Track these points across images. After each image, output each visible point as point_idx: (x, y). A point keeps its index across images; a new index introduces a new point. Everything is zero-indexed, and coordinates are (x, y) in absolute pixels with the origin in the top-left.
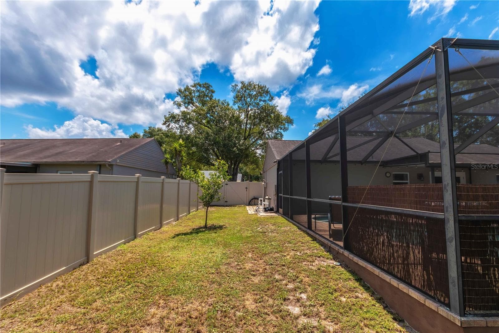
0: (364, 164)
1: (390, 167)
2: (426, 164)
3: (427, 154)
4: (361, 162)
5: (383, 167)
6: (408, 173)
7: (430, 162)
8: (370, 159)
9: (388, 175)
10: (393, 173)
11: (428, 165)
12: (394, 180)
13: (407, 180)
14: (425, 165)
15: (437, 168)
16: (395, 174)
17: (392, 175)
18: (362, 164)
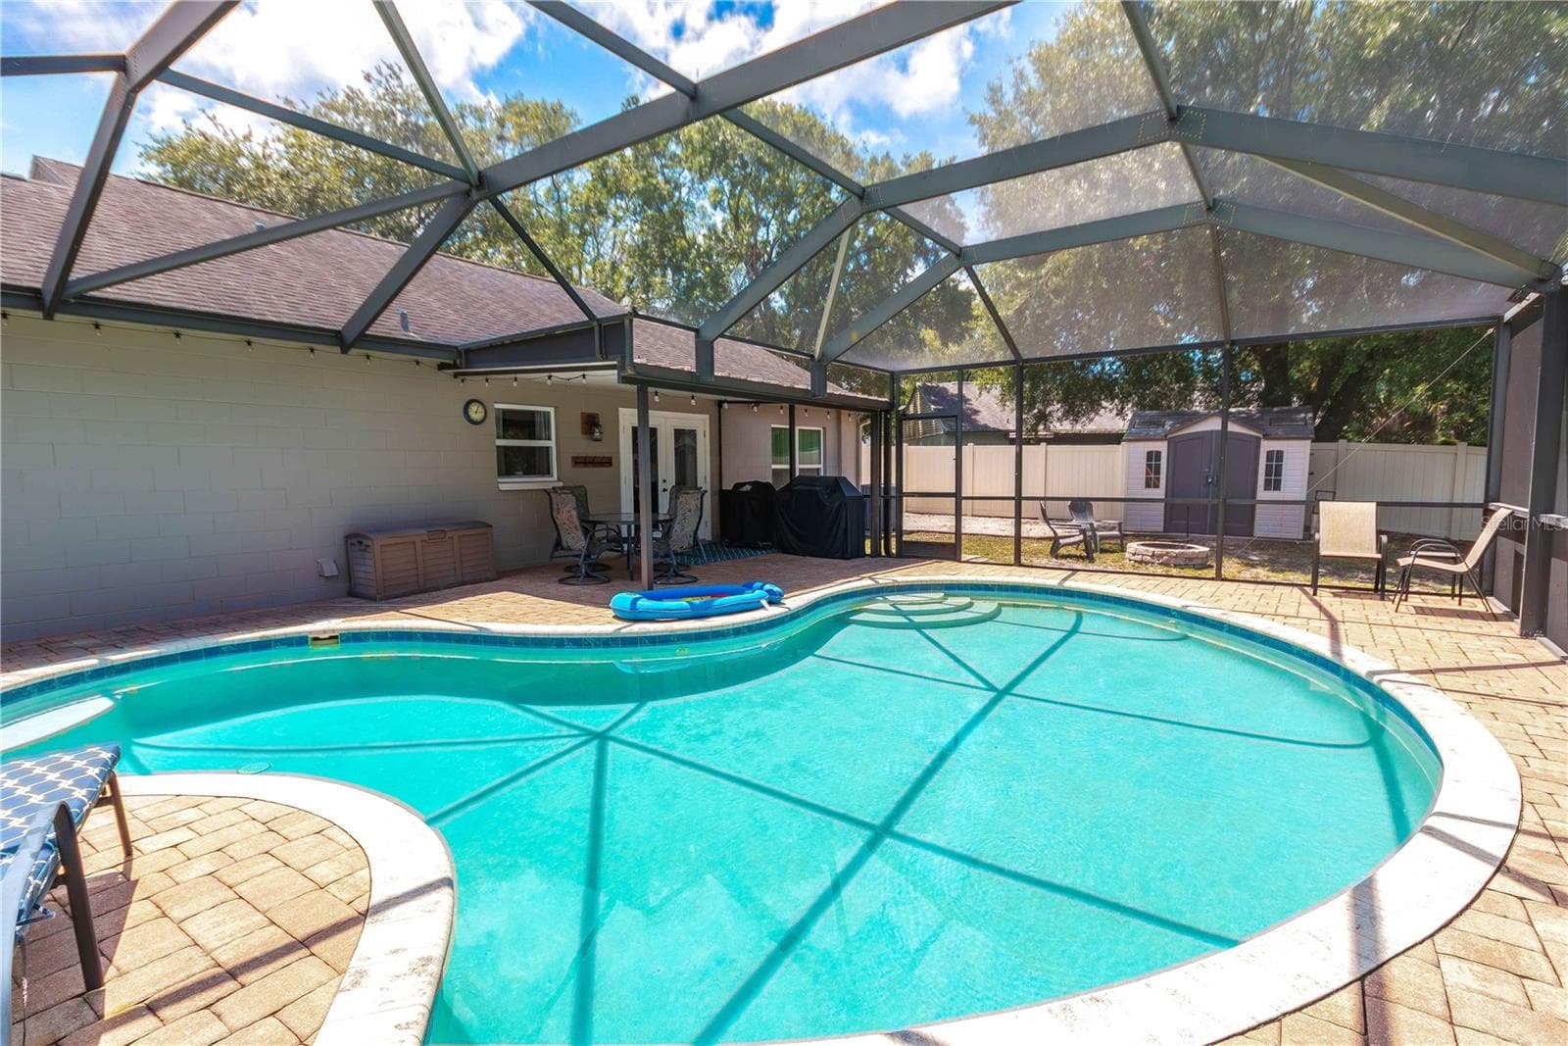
0: (353, 351)
1: (483, 377)
2: (620, 368)
3: (627, 321)
4: (335, 338)
5: (456, 375)
6: (552, 410)
7: (636, 361)
8: (387, 325)
9: (476, 412)
10: (497, 406)
11: (630, 372)
12: (498, 438)
13: (549, 439)
14: (619, 374)
15: (658, 390)
16: (505, 412)
17: (492, 420)
18: (344, 351)
